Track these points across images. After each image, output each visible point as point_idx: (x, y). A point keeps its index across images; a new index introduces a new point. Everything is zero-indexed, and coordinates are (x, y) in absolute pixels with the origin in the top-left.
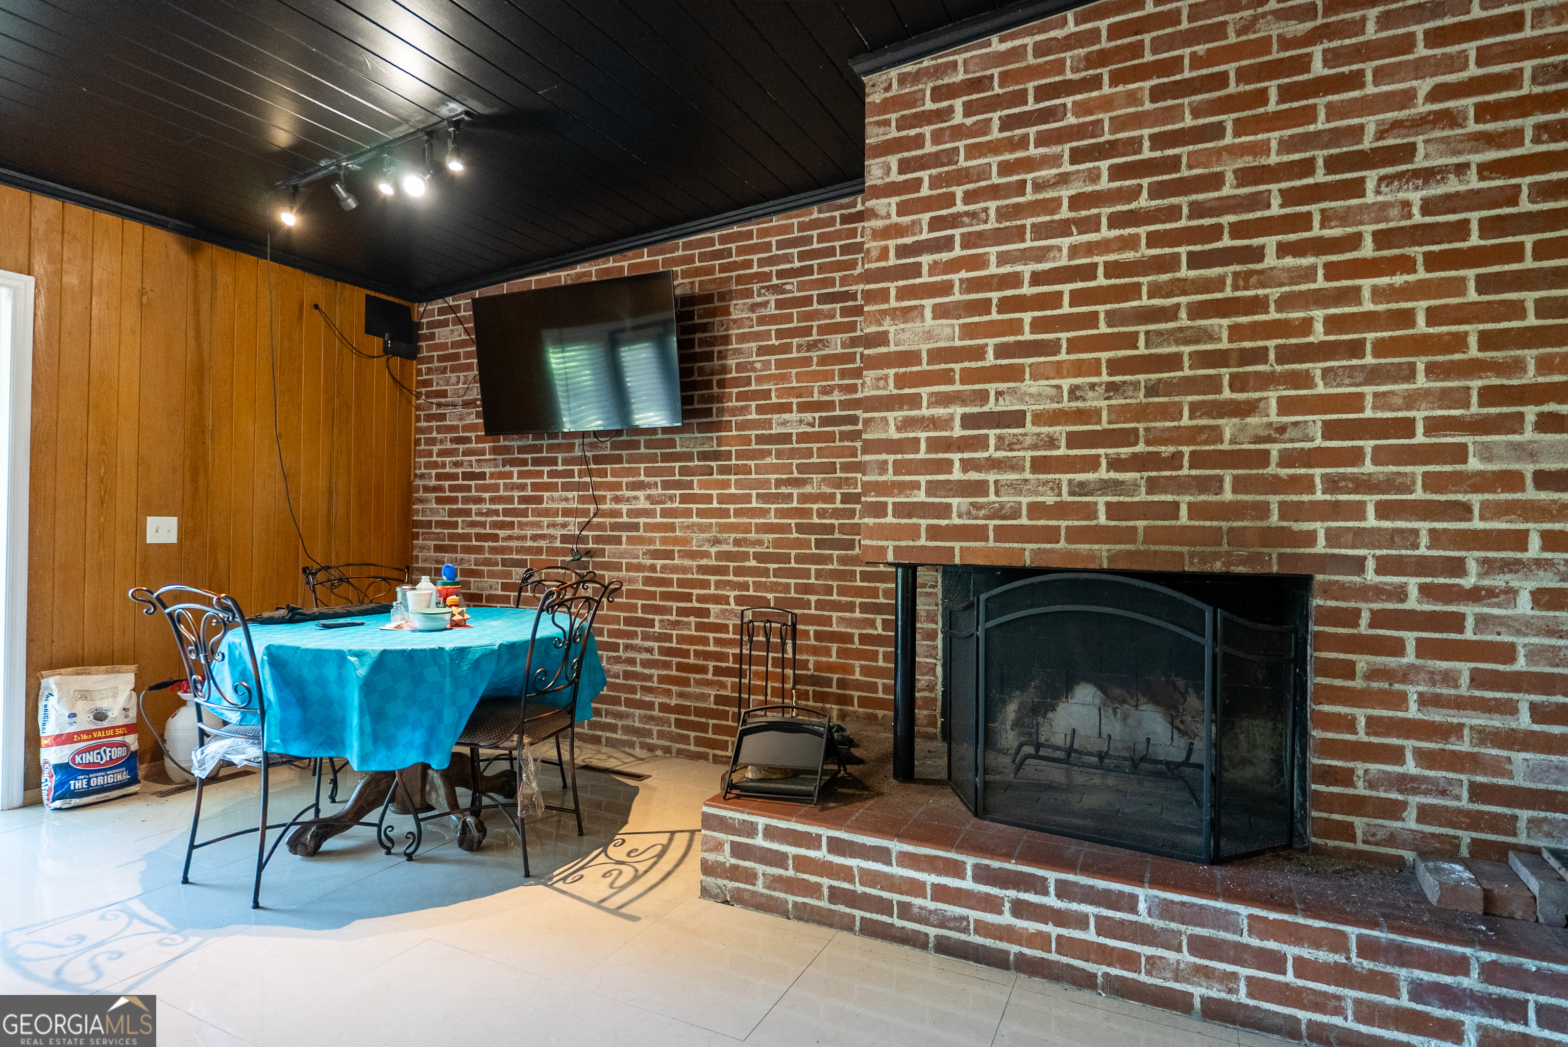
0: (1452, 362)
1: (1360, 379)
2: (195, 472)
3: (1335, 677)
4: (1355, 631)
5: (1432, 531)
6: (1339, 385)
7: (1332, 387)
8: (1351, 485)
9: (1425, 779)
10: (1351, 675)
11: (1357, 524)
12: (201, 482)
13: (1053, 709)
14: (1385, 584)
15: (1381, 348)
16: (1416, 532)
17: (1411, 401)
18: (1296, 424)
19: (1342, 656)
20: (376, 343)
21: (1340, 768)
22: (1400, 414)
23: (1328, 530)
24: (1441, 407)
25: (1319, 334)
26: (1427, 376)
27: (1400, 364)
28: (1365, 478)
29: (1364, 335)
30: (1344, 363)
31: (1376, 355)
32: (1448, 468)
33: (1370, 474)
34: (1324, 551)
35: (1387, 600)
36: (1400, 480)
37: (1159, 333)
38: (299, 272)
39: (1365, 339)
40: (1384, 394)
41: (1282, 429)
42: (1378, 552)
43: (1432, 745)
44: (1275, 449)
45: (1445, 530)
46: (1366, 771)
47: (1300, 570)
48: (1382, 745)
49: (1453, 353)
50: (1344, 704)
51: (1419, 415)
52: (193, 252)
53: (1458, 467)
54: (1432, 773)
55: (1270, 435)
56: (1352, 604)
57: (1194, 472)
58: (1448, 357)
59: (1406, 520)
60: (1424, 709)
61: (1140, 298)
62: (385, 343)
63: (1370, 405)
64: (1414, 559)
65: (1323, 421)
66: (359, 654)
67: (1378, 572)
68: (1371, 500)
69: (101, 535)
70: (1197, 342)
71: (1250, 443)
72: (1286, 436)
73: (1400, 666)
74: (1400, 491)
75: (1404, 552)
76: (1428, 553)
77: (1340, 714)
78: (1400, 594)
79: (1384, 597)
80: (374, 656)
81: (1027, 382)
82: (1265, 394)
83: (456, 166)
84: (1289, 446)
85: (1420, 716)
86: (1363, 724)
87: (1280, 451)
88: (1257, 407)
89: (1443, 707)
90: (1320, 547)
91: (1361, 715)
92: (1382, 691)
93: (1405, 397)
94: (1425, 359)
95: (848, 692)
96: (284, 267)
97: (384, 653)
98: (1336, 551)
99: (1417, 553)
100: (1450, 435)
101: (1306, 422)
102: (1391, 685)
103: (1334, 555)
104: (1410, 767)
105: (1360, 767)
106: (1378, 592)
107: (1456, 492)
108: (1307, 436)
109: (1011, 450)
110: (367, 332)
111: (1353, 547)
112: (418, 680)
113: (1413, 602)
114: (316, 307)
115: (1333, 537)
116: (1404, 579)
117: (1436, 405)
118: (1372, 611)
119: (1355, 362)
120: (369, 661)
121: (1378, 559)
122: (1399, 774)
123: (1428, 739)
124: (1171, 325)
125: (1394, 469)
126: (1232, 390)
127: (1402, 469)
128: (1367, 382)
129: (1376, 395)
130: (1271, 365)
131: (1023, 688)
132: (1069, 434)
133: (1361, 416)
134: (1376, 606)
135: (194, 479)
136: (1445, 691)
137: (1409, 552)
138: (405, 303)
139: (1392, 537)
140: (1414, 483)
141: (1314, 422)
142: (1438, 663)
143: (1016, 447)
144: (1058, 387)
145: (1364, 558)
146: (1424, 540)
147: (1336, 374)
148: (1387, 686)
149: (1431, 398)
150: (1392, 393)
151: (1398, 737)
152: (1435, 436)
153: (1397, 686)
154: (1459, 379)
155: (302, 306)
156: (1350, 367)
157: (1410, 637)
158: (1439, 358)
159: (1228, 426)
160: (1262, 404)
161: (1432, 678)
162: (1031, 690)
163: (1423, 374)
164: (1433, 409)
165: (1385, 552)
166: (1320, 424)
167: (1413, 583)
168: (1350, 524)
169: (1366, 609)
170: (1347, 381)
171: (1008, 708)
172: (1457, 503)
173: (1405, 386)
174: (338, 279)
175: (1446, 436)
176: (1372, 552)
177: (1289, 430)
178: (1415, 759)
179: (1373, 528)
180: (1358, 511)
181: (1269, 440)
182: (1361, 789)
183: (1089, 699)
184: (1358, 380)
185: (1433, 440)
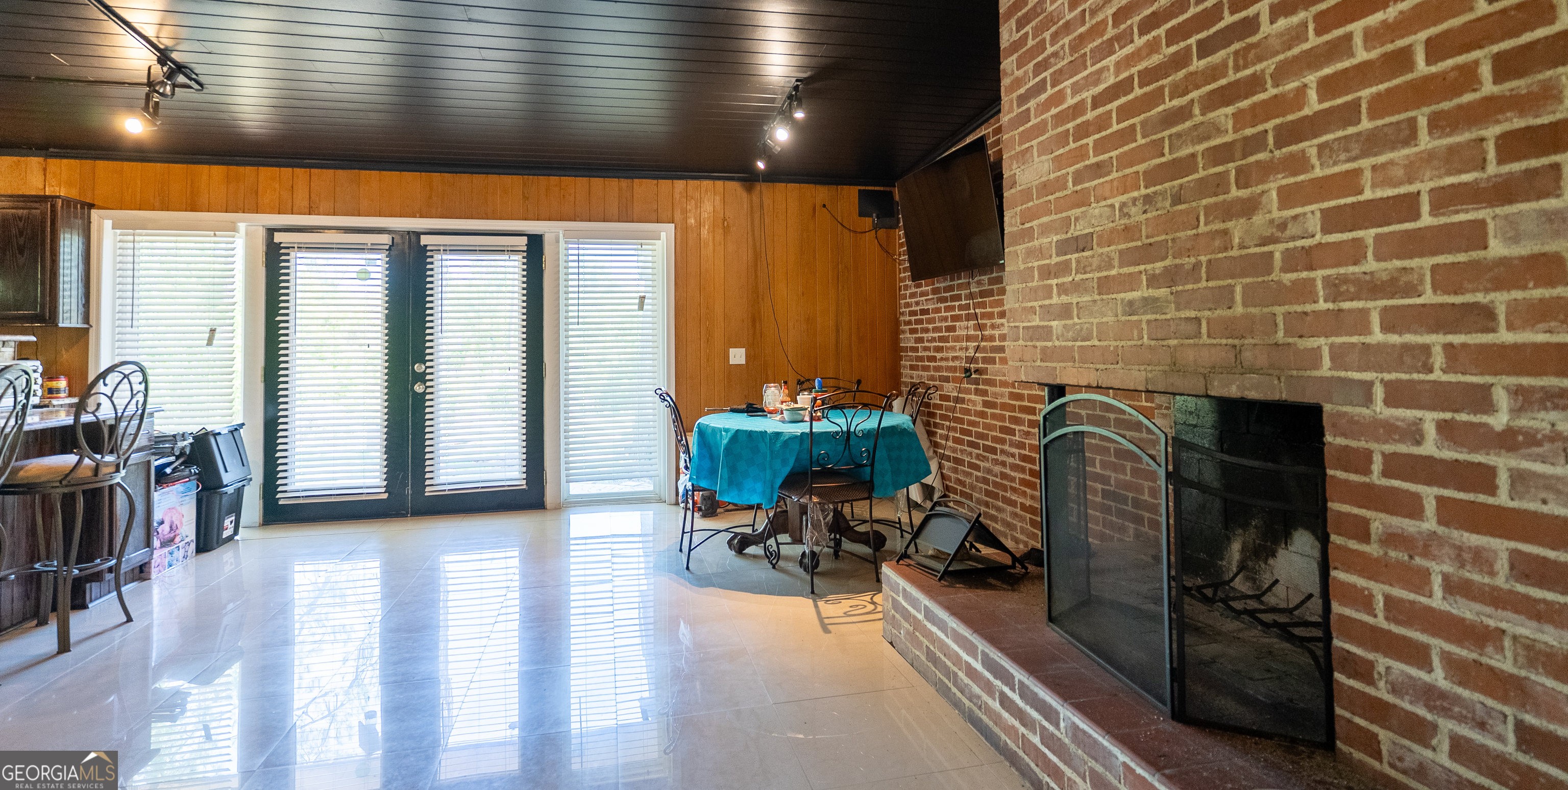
0: (1460, 107)
1: (1356, 150)
2: (754, 321)
3: (1350, 537)
4: (1368, 480)
5: (1448, 348)
6: (1335, 163)
7: (1328, 166)
8: (1352, 289)
9: (1458, 699)
10: (1365, 537)
11: (1362, 339)
12: (758, 325)
13: (1273, 555)
14: (1398, 419)
15: (1379, 106)
16: (1426, 349)
17: (1412, 172)
18: (1295, 218)
19: (1356, 511)
20: (868, 222)
21: (1359, 657)
22: (1402, 190)
23: (1332, 346)
24: (1449, 173)
25: (1313, 104)
26: (1430, 133)
27: (1398, 123)
28: (1368, 278)
29: (1359, 94)
30: (1340, 134)
31: (1372, 117)
32: (1462, 257)
33: (1372, 273)
34: (1329, 374)
35: (1399, 441)
36: (1404, 279)
37: (1179, 135)
38: (812, 186)
39: (1360, 98)
40: (1384, 166)
41: (1283, 226)
42: (1387, 377)
43: (1464, 653)
44: (1278, 250)
45: (1464, 345)
46: (1388, 668)
47: (1308, 398)
48: (1404, 638)
49: (1460, 94)
50: (1361, 573)
51: (1424, 187)
52: (749, 190)
53: (1476, 255)
54: (1465, 693)
55: (1272, 234)
56: (1362, 444)
57: (1211, 284)
58: (1456, 101)
59: (1415, 332)
60: (1451, 599)
61: (1164, 102)
62: (874, 221)
63: (1369, 184)
64: (1427, 387)
65: (1322, 210)
66: (727, 431)
67: (1387, 402)
68: (1375, 307)
69: (708, 360)
70: (1208, 138)
71: (1256, 246)
72: (1288, 233)
73: (1420, 533)
74: (1407, 293)
75: (1415, 376)
76: (1445, 378)
77: (1355, 586)
78: (1415, 434)
79: (1397, 437)
80: (733, 432)
81: (1093, 205)
82: (1265, 187)
83: (799, 115)
84: (1291, 245)
85: (1445, 607)
86: (1381, 604)
87: (1282, 253)
88: (1260, 203)
89: (1474, 599)
90: (1326, 369)
91: (1378, 590)
92: (1399, 563)
93: (1405, 167)
94: (1427, 110)
95: (1140, 512)
96: (802, 185)
97: (737, 431)
98: (1343, 374)
99: (1431, 377)
100: (1462, 211)
101: (1305, 214)
102: (1411, 557)
103: (1340, 379)
104: (1438, 677)
105: (1382, 662)
106: (1389, 430)
107: (1474, 291)
108: (1307, 231)
109: (1085, 273)
110: (860, 215)
111: (1360, 369)
112: (755, 450)
113: (1430, 447)
114: (824, 206)
115: (1339, 356)
116: (1419, 413)
117: (1443, 170)
118: (1383, 454)
119: (1351, 130)
120: (730, 435)
121: (1386, 384)
122: (1425, 683)
123: (1459, 642)
124: (1188, 124)
125: (1398, 263)
126: (1238, 187)
127: (1407, 263)
128: (1364, 154)
129: (1374, 168)
130: (1271, 151)
131: (1245, 526)
132: (1121, 252)
133: (1361, 198)
134: (1389, 448)
135: (754, 326)
136: (1476, 577)
137: (1422, 377)
138: (888, 189)
139: (1401, 356)
140: (1421, 281)
141: (1313, 212)
142: (1466, 535)
143: (1088, 269)
144: (1112, 206)
145: (1371, 384)
146: (1438, 359)
147: (1331, 149)
148: (1406, 558)
149: (1436, 163)
150: (1391, 163)
151: (1423, 631)
152: (1443, 214)
153: (1418, 560)
154: (1469, 129)
155: (814, 209)
156: (1345, 137)
157: (1429, 494)
158: (1446, 105)
159: (1237, 228)
160: (1264, 199)
161: (1460, 554)
162: (1252, 530)
163: (1426, 130)
164: (1440, 177)
165: (1393, 376)
166: (1318, 214)
167: (1430, 419)
168: (1355, 339)
169: (1379, 450)
170: (1343, 157)
171: (1233, 547)
172: (1475, 305)
173: (1406, 151)
174: (837, 184)
175: (1457, 212)
176: (1380, 376)
177: (1289, 226)
178: (1443, 668)
179: (1379, 344)
180: (1361, 323)
181: (1273, 240)
182: (1382, 692)
183: (1307, 549)
184: (1353, 154)
185: (1443, 220)
